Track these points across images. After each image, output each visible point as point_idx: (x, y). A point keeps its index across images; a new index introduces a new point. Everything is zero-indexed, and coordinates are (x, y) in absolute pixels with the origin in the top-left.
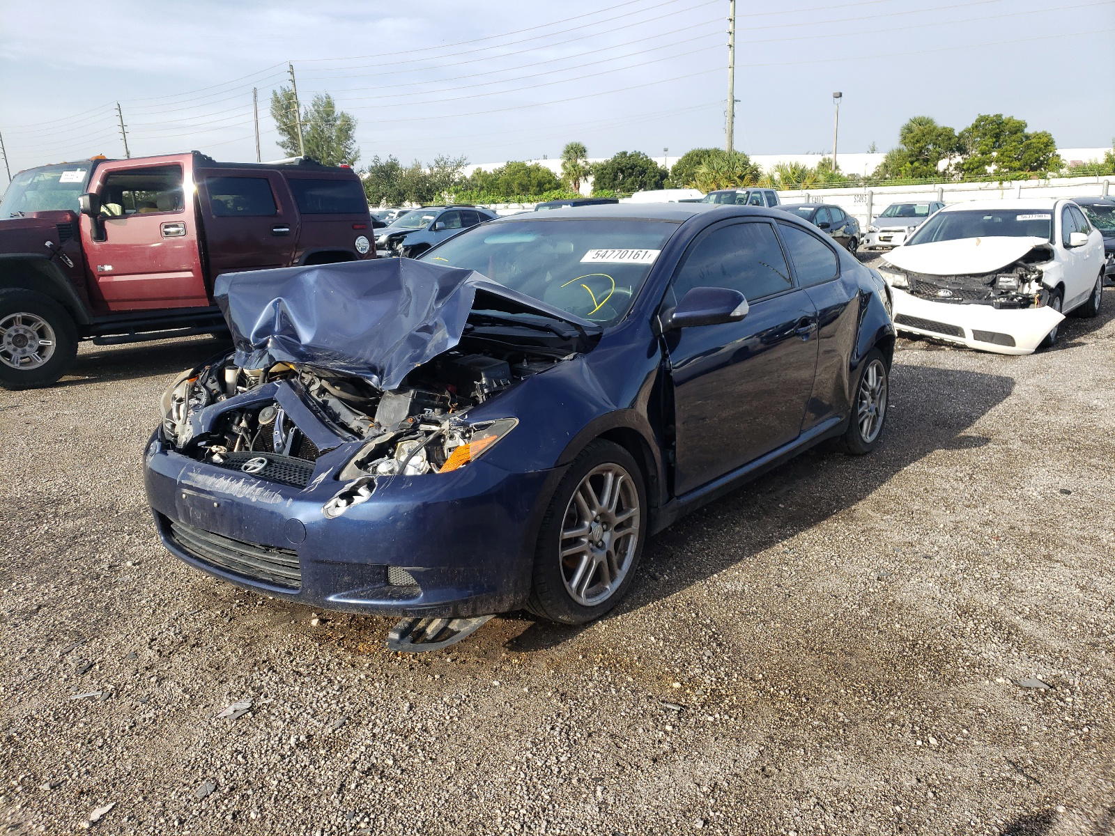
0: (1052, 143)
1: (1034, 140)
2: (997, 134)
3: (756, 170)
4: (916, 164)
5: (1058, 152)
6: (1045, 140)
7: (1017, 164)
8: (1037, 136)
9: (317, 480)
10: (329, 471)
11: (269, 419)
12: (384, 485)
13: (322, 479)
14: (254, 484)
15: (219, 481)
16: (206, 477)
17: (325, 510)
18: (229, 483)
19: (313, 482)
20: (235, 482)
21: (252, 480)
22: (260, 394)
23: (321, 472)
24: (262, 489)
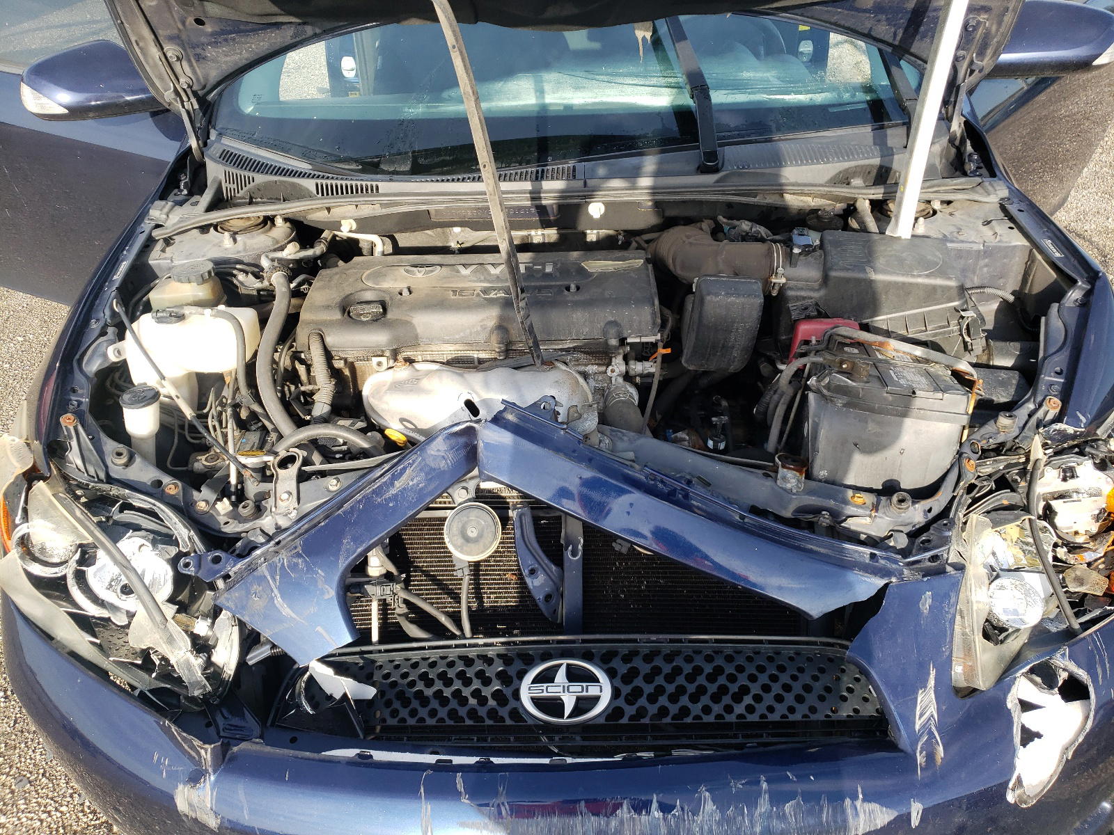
9: (921, 716)
10: (932, 682)
11: (492, 543)
12: (1099, 671)
13: (933, 710)
14: (759, 795)
15: (622, 822)
16: (555, 820)
17: (1018, 792)
18: (665, 819)
19: (917, 727)
20: (683, 809)
21: (737, 786)
22: (429, 481)
23: (909, 691)
24: (798, 804)
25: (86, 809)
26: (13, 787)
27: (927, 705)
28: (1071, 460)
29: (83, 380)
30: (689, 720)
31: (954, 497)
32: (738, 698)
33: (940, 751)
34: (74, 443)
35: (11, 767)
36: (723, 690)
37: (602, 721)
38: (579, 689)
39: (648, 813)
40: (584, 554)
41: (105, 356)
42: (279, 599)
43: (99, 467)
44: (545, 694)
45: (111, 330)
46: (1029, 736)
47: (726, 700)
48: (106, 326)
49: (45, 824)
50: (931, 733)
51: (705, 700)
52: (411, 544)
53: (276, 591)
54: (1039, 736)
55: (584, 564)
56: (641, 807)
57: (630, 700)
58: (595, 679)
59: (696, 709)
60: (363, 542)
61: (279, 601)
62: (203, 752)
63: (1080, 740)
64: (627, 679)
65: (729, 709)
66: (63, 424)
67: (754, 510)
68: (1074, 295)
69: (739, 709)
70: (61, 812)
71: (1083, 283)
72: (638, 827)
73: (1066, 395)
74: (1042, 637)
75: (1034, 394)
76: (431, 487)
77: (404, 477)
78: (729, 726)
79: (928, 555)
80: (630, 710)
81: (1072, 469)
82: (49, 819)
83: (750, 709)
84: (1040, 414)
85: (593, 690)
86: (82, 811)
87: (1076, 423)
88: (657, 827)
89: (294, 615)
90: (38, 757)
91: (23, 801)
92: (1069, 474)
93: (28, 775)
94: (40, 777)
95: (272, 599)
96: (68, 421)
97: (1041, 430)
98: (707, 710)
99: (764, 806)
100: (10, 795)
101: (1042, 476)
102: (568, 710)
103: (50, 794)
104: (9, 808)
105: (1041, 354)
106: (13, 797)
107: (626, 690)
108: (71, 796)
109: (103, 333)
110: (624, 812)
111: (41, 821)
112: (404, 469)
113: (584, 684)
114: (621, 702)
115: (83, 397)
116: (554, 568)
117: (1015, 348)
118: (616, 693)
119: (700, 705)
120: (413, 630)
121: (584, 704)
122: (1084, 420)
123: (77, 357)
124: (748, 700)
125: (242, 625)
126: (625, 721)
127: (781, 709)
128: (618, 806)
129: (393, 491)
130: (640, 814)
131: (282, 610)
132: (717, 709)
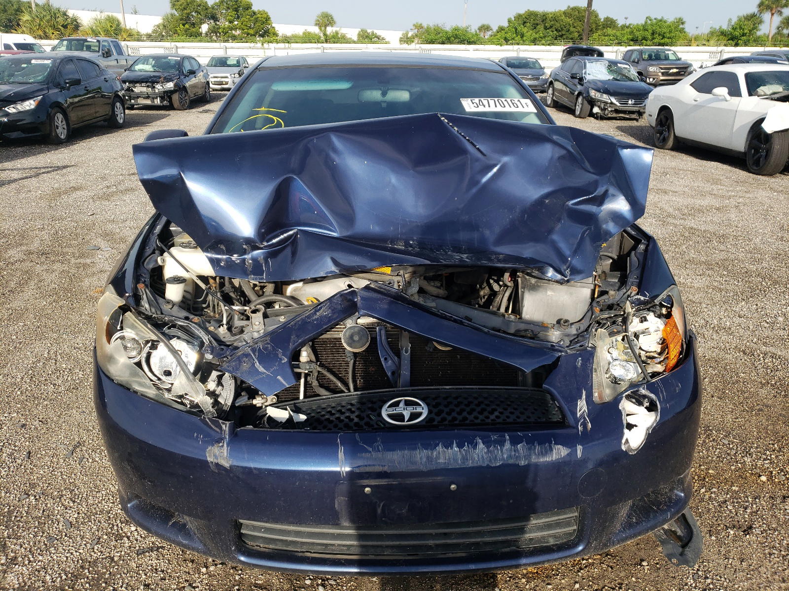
0: (269, 18)
1: (259, 15)
2: (236, 8)
3: (76, 20)
4: (187, 26)
5: (273, 25)
6: (265, 16)
7: (251, 32)
8: (259, 12)
9: (580, 411)
10: (584, 397)
11: (366, 343)
12: (661, 395)
13: (585, 408)
14: (505, 441)
15: (439, 453)
16: (406, 452)
17: (627, 446)
18: (460, 451)
19: (578, 416)
20: (468, 446)
21: (494, 437)
22: (334, 313)
23: (573, 400)
24: (524, 445)
25: (95, 551)
26: (46, 542)
27: (582, 406)
28: (644, 313)
29: (145, 271)
30: (468, 422)
31: (590, 324)
32: (492, 413)
33: (590, 425)
34: (145, 296)
35: (43, 533)
36: (483, 410)
37: (424, 423)
38: (412, 409)
39: (452, 448)
40: (411, 352)
41: (156, 261)
42: (258, 364)
43: (157, 308)
44: (395, 412)
45: (157, 252)
46: (630, 427)
47: (486, 414)
48: (154, 250)
49: (69, 558)
50: (584, 418)
51: (475, 414)
52: (321, 352)
53: (256, 360)
54: (636, 426)
55: (411, 358)
56: (448, 445)
57: (438, 414)
58: (419, 405)
59: (471, 417)
60: (301, 338)
61: (257, 364)
62: (224, 426)
63: (654, 425)
64: (435, 406)
65: (488, 418)
66: (138, 287)
67: (494, 329)
68: (642, 247)
69: (492, 417)
70: (80, 553)
71: (645, 240)
72: (447, 455)
73: (639, 286)
74: (633, 385)
75: (626, 286)
76: (335, 317)
77: (321, 311)
78: (488, 424)
79: (579, 345)
80: (438, 419)
81: (645, 318)
82: (72, 556)
83: (497, 417)
84: (629, 293)
85: (419, 410)
86: (93, 551)
87: (645, 296)
88: (456, 455)
89: (265, 371)
90: (61, 528)
91: (53, 548)
92: (643, 320)
93: (56, 536)
94: (64, 537)
95: (253, 365)
96: (141, 286)
97: (629, 299)
98: (476, 418)
99: (507, 445)
100: (44, 546)
101: (632, 322)
102: (406, 418)
103: (71, 544)
104: (45, 552)
105: (628, 272)
106: (46, 547)
107: (435, 410)
108: (85, 545)
109: (153, 253)
110: (440, 448)
111: (67, 557)
112: (321, 308)
113: (414, 407)
114: (433, 415)
115: (146, 277)
116: (396, 358)
117: (618, 274)
118: (430, 412)
119: (473, 416)
120: (323, 392)
121: (414, 416)
122: (648, 295)
123: (142, 260)
124: (496, 413)
125: (235, 379)
126: (435, 423)
127: (513, 417)
128: (437, 445)
129: (316, 317)
130: (448, 449)
131: (259, 369)
132: (481, 417)
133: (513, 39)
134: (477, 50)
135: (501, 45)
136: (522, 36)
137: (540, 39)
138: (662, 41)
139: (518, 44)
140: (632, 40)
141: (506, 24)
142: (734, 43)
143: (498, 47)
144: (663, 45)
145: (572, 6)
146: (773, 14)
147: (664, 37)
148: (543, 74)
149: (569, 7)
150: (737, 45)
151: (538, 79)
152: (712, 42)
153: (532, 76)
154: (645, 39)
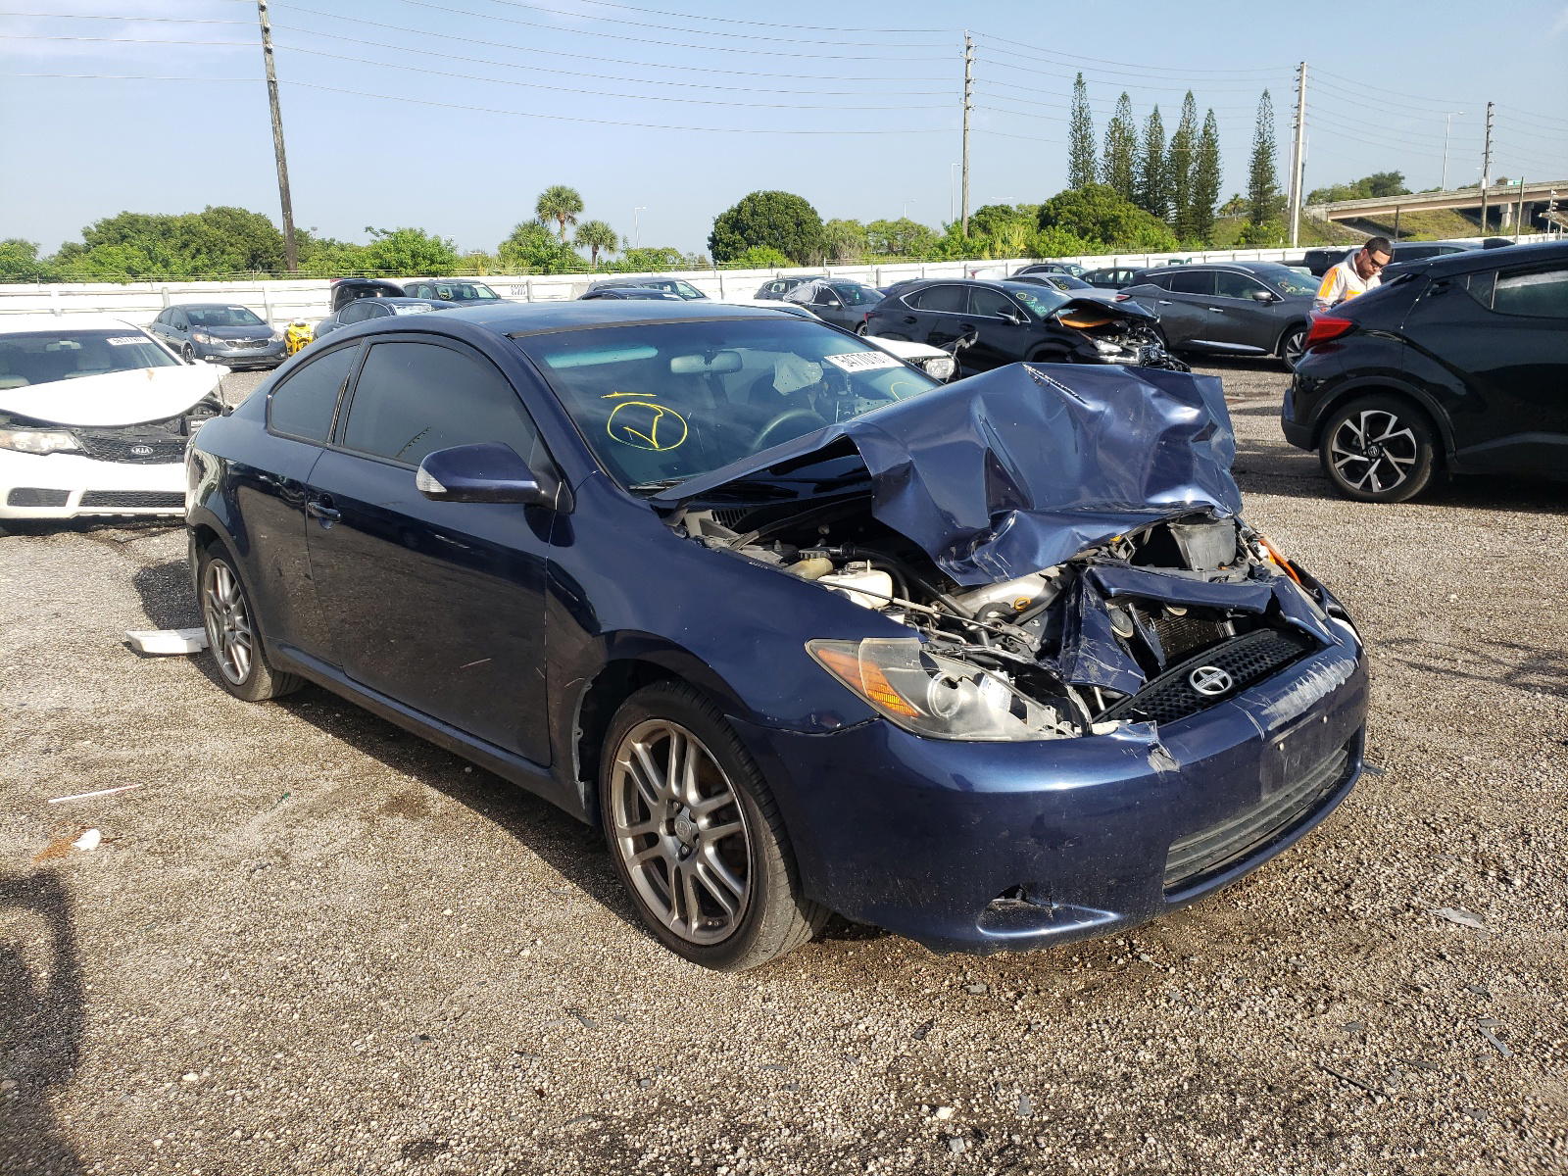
59: (1257, 668)
80: (1239, 678)
102: (1221, 685)
133: (147, 270)
134: (68, 294)
135: (124, 283)
136: (166, 264)
137: (205, 269)
138: (433, 268)
139: (160, 280)
140: (381, 267)
141: (81, 241)
142: (542, 269)
143: (118, 287)
144: (435, 274)
145: (214, 206)
146: (562, 222)
147: (433, 262)
148: (271, 334)
149: (209, 208)
150: (547, 272)
151: (265, 343)
152: (510, 269)
153: (252, 338)
154: (402, 264)
